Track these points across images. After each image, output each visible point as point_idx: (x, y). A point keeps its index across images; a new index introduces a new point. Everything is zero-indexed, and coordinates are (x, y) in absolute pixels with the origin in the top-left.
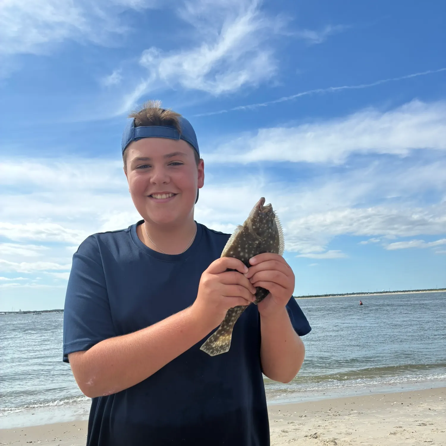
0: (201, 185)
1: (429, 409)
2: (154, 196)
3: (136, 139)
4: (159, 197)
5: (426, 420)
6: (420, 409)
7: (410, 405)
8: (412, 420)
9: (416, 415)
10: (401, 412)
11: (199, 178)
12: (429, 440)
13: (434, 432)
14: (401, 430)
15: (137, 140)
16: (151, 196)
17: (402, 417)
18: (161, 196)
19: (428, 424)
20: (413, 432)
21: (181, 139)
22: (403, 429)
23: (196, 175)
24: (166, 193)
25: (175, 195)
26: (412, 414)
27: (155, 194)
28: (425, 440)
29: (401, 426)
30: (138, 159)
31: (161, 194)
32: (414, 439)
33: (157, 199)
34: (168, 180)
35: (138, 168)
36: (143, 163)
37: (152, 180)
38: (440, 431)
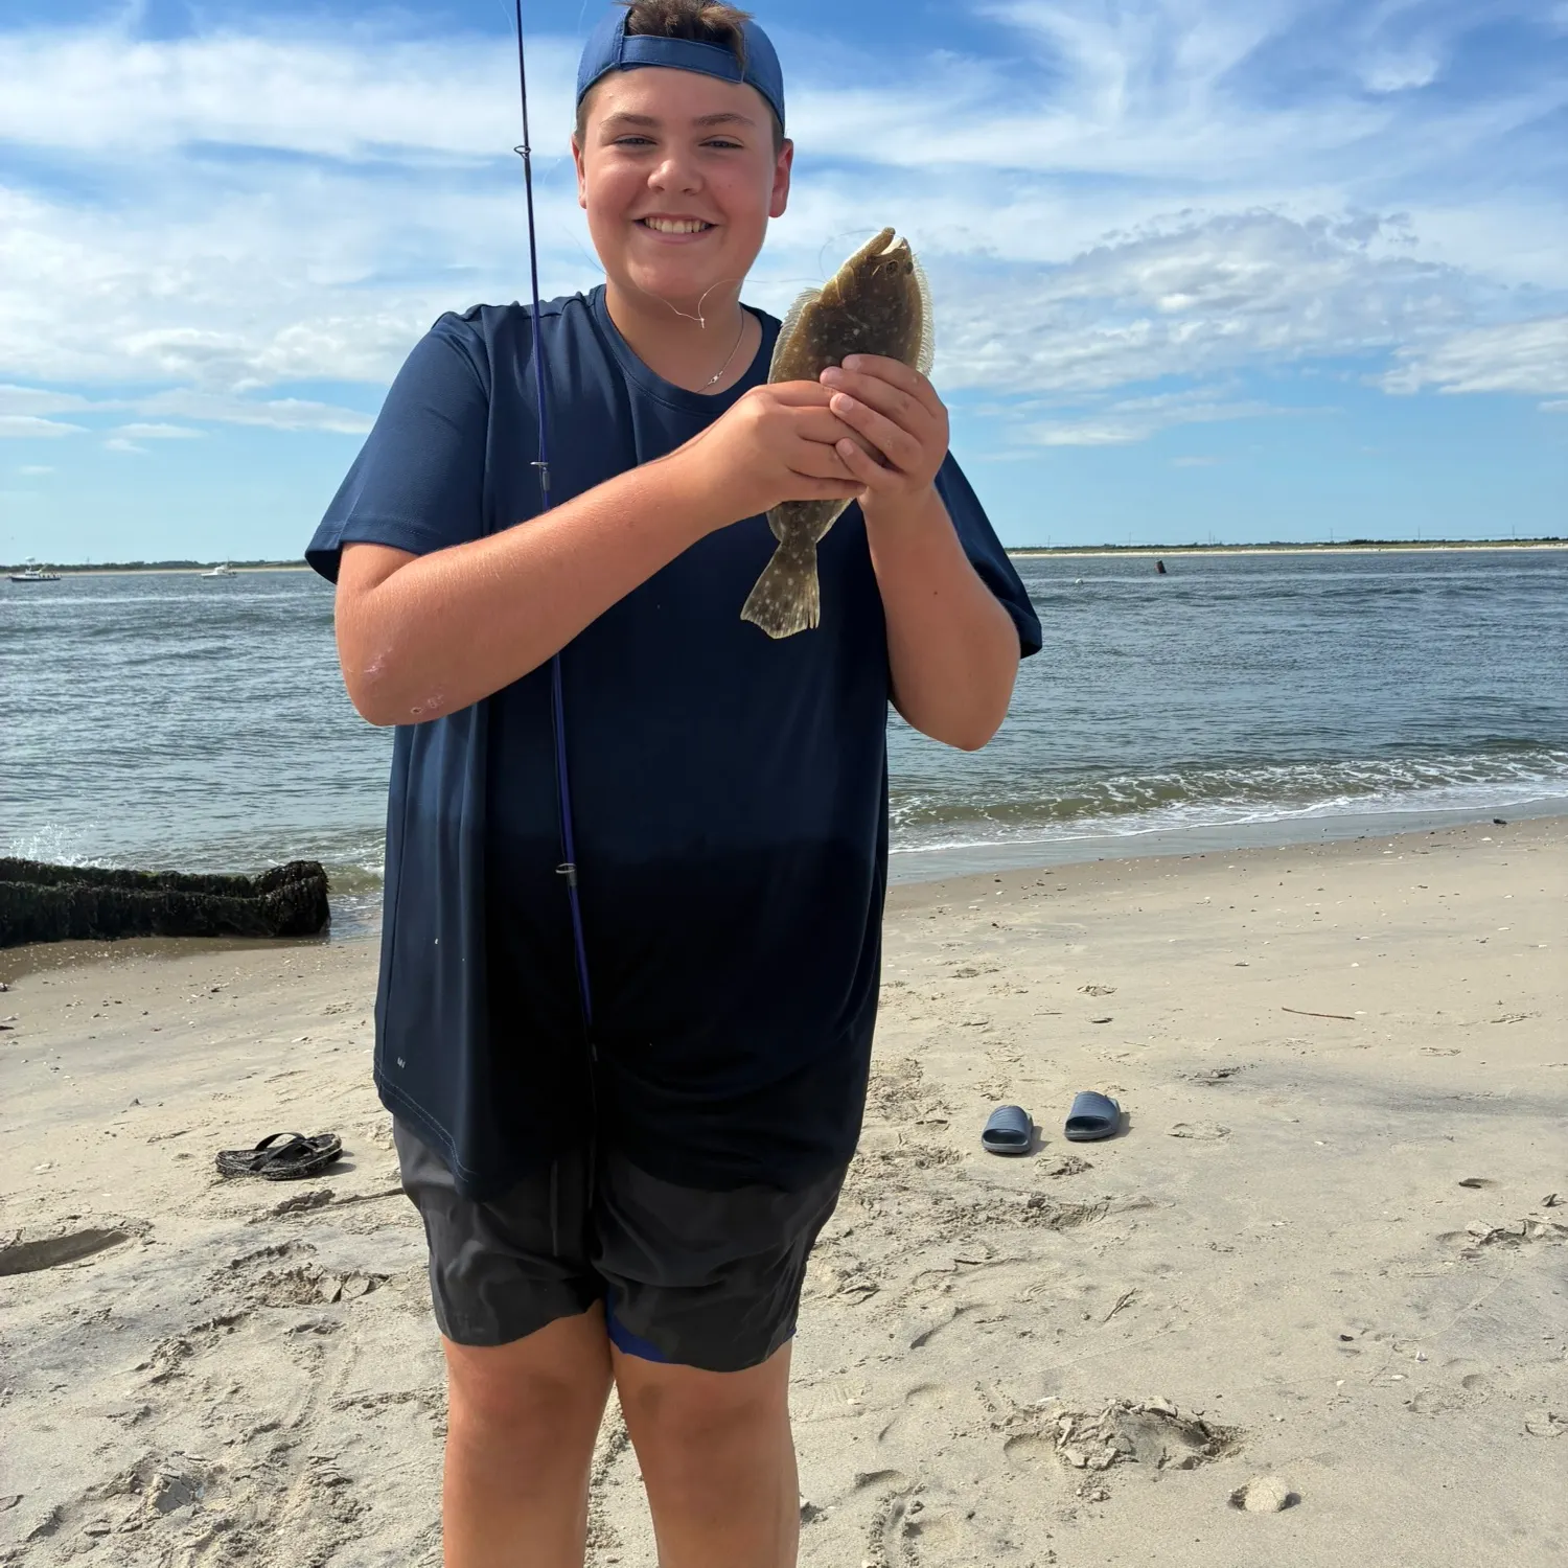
0: (778, 210)
1: (994, 925)
2: (652, 223)
3: (624, 67)
4: (666, 226)
5: (981, 958)
6: (969, 926)
7: (937, 916)
8: (936, 960)
9: (950, 946)
10: (909, 938)
11: (776, 189)
12: (977, 1019)
13: (996, 993)
14: (901, 992)
15: (626, 70)
16: (642, 222)
17: (910, 954)
18: (673, 224)
19: (982, 969)
20: (933, 999)
21: (745, 81)
22: (908, 988)
23: (770, 180)
24: (688, 219)
25: (710, 226)
26: (939, 944)
27: (656, 217)
28: (966, 1020)
29: (902, 980)
30: (626, 118)
31: (673, 219)
32: (936, 1018)
33: (660, 231)
34: (696, 186)
35: (621, 142)
36: (634, 130)
37: (653, 178)
38: (1015, 990)
